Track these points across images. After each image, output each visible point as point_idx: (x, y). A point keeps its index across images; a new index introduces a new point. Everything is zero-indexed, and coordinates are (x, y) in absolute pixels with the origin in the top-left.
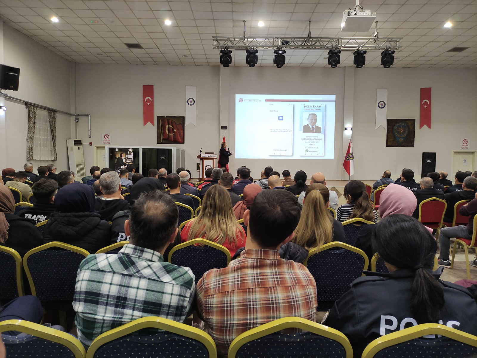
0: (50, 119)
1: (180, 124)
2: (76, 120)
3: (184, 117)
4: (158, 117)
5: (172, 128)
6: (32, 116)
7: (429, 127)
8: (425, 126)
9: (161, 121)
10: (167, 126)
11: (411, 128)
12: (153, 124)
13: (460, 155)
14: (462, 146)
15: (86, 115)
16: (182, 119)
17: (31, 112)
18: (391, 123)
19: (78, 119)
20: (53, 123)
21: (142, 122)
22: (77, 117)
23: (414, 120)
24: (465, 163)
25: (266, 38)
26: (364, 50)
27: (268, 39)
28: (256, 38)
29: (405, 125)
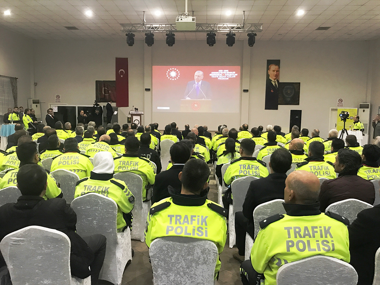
2: (34, 84)
4: (96, 81)
5: (108, 90)
9: (98, 84)
10: (103, 88)
11: (296, 90)
14: (338, 104)
18: (281, 86)
19: (36, 83)
23: (300, 83)
25: (160, 24)
26: (233, 33)
27: (161, 24)
28: (152, 25)
29: (292, 87)
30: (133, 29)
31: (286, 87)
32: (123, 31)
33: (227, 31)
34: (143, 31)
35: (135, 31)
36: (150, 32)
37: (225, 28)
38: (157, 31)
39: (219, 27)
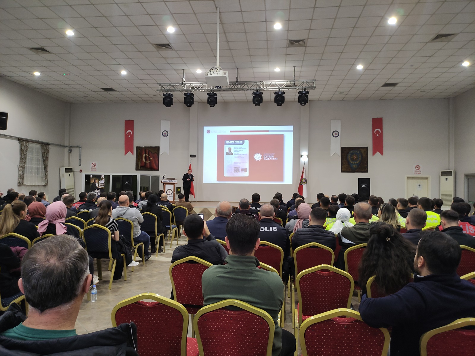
0: (42, 151)
1: (156, 153)
2: (69, 151)
3: (159, 148)
4: (137, 147)
5: (149, 157)
6: (24, 149)
7: (382, 154)
8: (378, 153)
9: (139, 151)
10: (144, 155)
11: (364, 155)
12: (133, 154)
13: (415, 180)
14: (415, 171)
15: (78, 147)
16: (157, 149)
17: (23, 146)
18: (345, 151)
19: (71, 150)
20: (45, 154)
21: (124, 152)
22: (71, 149)
23: (367, 148)
24: (419, 187)
25: (200, 83)
26: (282, 91)
27: (202, 83)
28: (192, 83)
29: (358, 152)
30: (172, 88)
31: (351, 152)
32: (161, 91)
33: (275, 89)
34: (182, 91)
35: (174, 91)
36: (190, 92)
37: (273, 85)
38: (197, 91)
39: (267, 86)
